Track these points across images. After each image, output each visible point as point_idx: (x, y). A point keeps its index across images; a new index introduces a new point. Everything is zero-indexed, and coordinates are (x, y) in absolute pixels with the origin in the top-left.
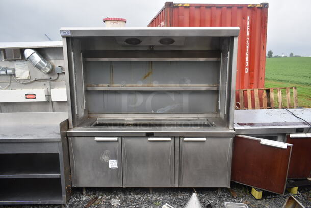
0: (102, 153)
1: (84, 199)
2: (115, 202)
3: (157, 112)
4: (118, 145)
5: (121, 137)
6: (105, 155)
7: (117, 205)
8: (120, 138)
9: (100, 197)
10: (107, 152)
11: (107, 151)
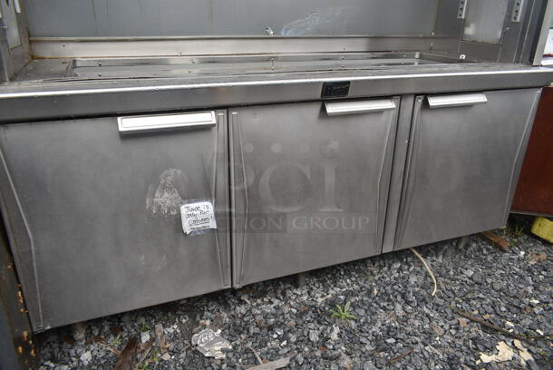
0: (153, 180)
1: (86, 357)
2: (212, 342)
3: (283, 35)
4: (215, 144)
5: (227, 108)
6: (164, 187)
7: (223, 350)
8: (222, 114)
9: (145, 337)
10: (171, 175)
11: (172, 171)
